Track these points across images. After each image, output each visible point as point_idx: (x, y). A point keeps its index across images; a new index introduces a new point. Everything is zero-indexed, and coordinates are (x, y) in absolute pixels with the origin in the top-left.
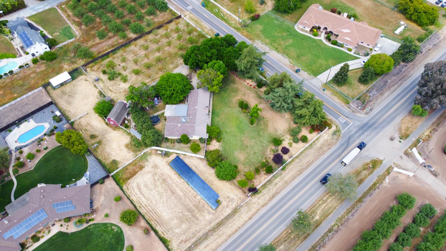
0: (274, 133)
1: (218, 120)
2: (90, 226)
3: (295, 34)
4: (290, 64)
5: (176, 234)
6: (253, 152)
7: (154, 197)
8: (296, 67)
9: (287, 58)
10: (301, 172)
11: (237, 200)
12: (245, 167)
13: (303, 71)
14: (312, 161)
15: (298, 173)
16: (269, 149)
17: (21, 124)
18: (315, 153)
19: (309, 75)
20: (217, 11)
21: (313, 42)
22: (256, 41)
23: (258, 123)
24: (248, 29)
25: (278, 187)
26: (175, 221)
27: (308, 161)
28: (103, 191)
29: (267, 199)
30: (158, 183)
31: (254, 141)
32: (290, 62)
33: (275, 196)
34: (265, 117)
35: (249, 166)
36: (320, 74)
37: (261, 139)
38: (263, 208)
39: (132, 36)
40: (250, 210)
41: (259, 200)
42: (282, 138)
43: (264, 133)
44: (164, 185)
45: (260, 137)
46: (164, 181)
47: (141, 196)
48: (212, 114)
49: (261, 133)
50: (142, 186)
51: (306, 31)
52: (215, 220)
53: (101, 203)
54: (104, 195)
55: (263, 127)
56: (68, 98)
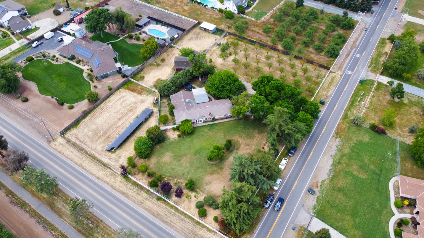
0: (204, 183)
1: (205, 131)
2: (88, 82)
3: (381, 179)
4: (320, 182)
5: (83, 130)
6: (174, 167)
7: (114, 109)
8: (319, 189)
9: (329, 176)
10: (157, 216)
11: (118, 164)
12: (155, 164)
13: (316, 198)
14: (174, 226)
15: (156, 214)
16: (182, 181)
17: (164, 26)
18: (188, 229)
19: (312, 207)
20: (362, 94)
21: (380, 204)
22: (338, 140)
23: (212, 164)
24: (354, 128)
25: (135, 196)
26: (94, 127)
27: (173, 223)
28: (116, 80)
29: (120, 189)
30: (128, 107)
31: (188, 165)
32: (323, 181)
33: (125, 195)
34: (224, 170)
35: (157, 167)
36: (322, 221)
37: (193, 171)
38: (110, 187)
39: (280, 47)
40: (107, 176)
41: (119, 182)
42: (199, 191)
43: (201, 172)
44: (126, 111)
45: (194, 170)
46: (130, 110)
47: (115, 101)
48: (210, 124)
49: (200, 170)
50: (124, 99)
51: (397, 192)
52: (97, 152)
53: (107, 82)
54: (113, 82)
55: (209, 169)
56: (195, 37)
